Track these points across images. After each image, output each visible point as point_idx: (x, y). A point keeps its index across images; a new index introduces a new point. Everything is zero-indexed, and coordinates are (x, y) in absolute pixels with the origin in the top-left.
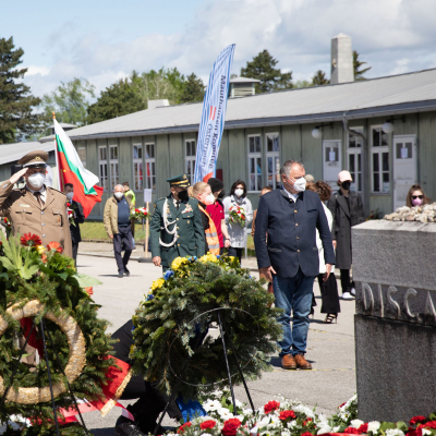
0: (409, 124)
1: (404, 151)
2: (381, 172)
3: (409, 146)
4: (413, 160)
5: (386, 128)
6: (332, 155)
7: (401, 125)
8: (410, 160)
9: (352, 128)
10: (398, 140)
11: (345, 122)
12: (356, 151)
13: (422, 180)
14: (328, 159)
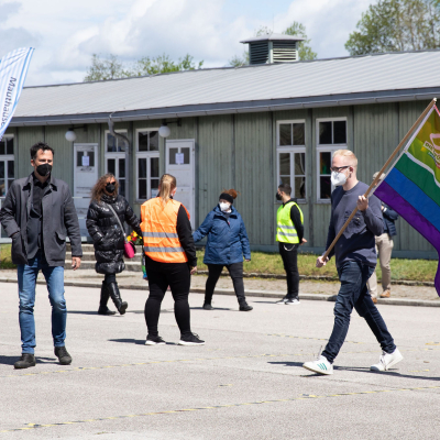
0: (185, 128)
1: (180, 157)
2: (149, 179)
3: (186, 151)
4: (191, 167)
5: (163, 131)
6: (86, 160)
7: (176, 129)
8: (186, 165)
9: (117, 131)
10: (170, 144)
11: (110, 124)
12: (117, 156)
13: (201, 187)
14: (80, 163)
